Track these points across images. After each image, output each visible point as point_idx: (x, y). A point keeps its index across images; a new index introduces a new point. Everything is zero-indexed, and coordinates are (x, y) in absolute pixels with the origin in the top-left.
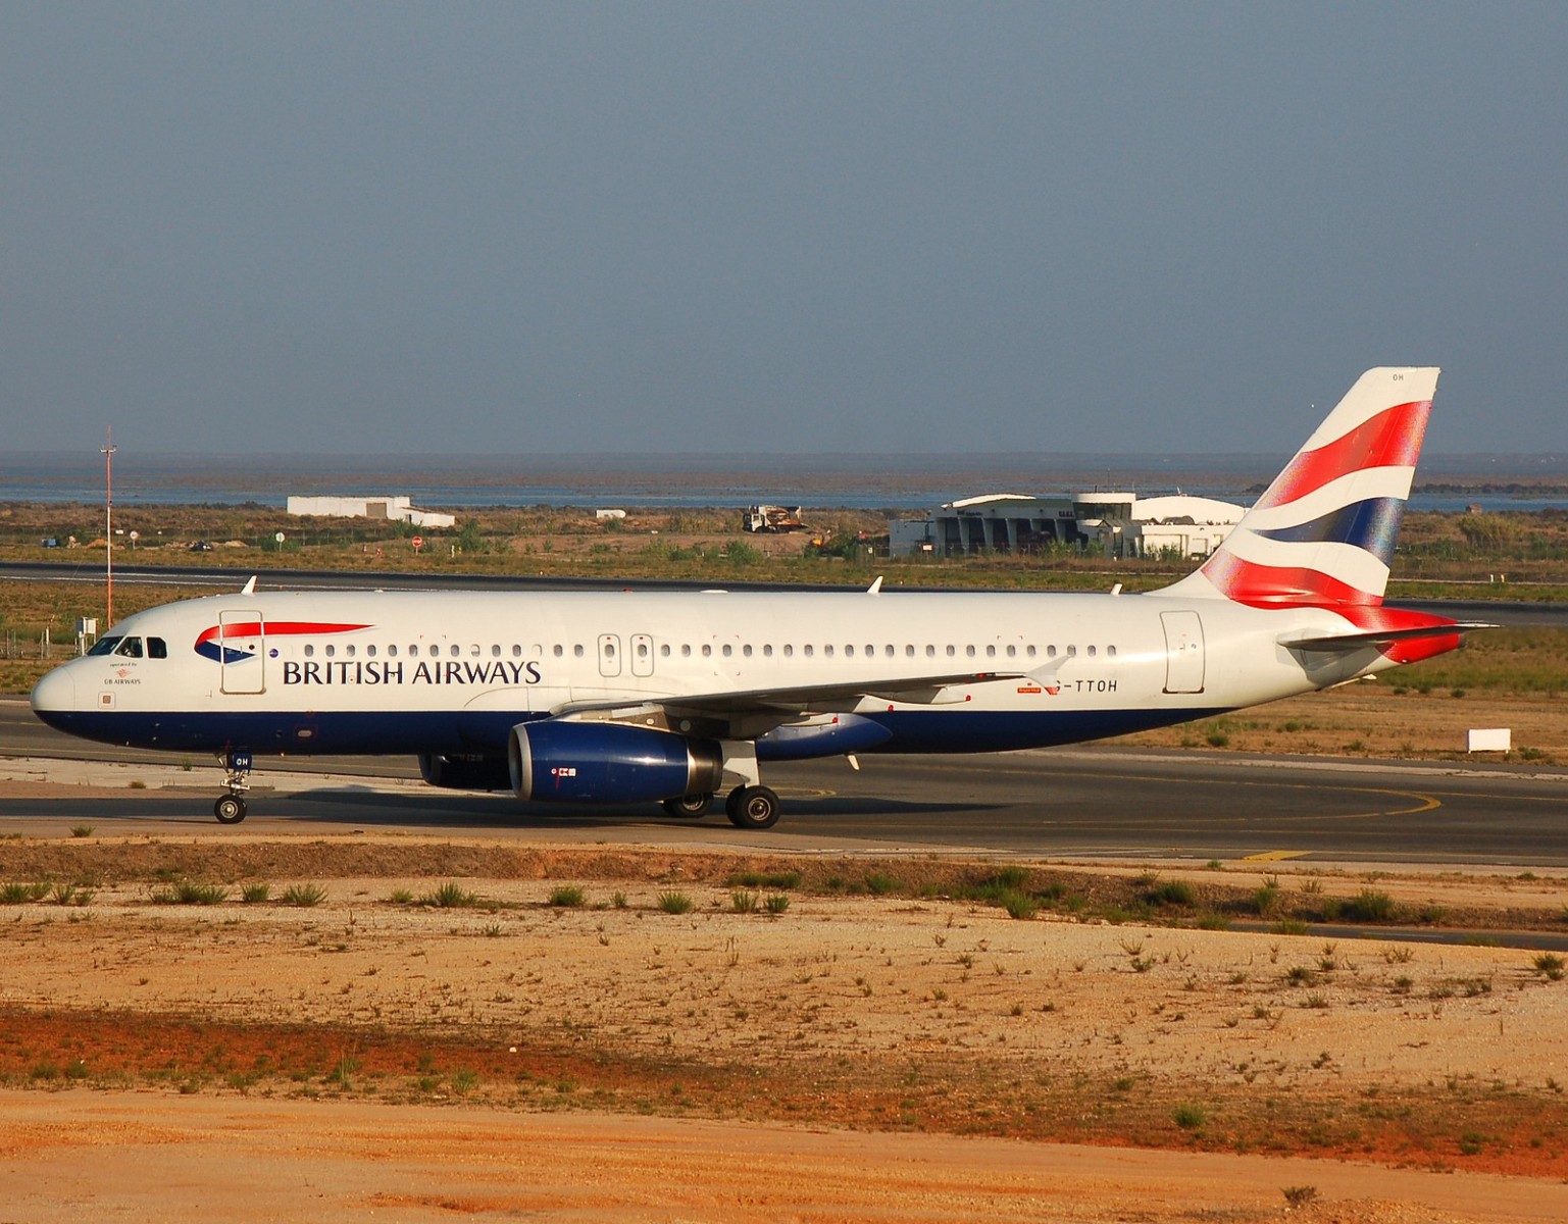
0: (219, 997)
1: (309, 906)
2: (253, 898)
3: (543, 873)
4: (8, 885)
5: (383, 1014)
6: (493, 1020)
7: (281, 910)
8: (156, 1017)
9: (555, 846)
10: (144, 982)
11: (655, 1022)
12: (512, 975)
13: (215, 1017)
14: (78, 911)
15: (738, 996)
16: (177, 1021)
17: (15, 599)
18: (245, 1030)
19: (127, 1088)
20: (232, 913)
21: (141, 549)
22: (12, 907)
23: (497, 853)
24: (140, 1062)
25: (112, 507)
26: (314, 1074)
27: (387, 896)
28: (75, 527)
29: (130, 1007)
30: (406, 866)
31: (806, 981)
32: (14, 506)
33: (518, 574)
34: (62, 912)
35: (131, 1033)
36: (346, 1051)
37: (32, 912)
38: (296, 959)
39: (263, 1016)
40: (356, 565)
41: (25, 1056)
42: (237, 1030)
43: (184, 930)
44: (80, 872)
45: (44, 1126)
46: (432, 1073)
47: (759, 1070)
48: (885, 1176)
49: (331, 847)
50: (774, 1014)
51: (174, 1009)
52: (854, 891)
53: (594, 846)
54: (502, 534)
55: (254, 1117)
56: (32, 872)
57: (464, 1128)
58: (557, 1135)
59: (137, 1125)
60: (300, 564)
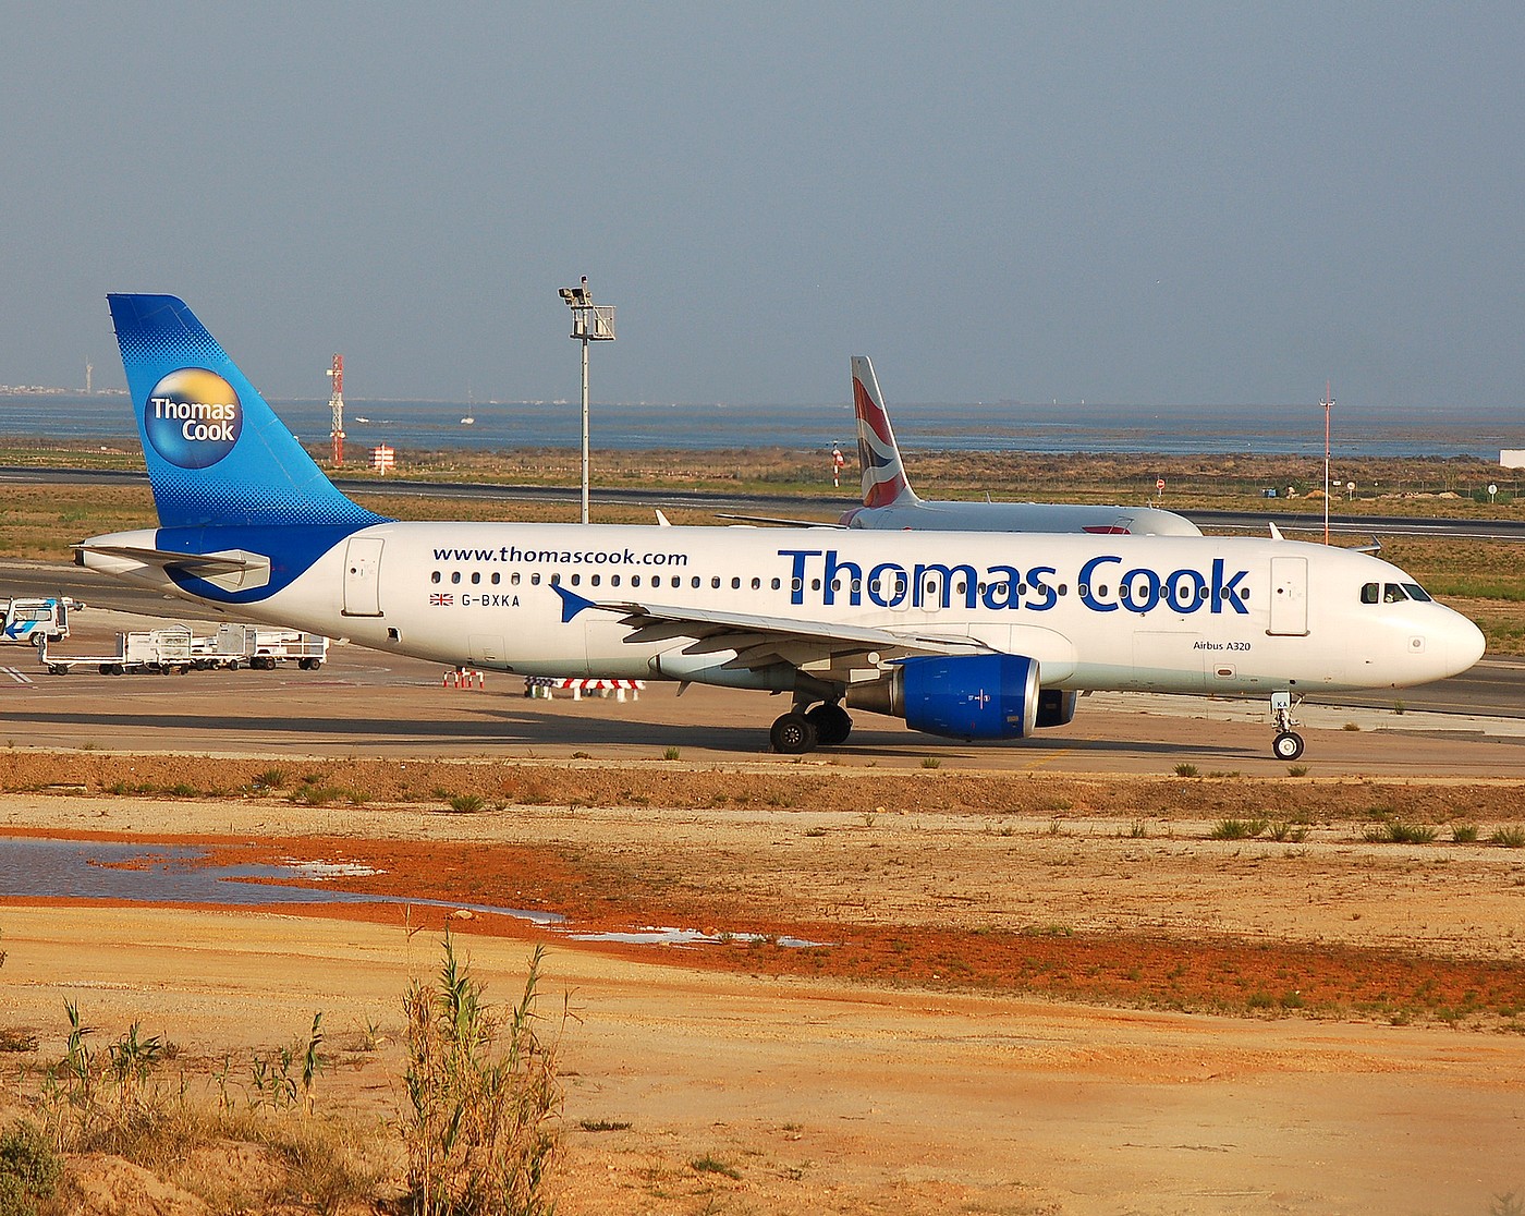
0: (1429, 934)
1: (1518, 847)
2: (1463, 838)
4: (1227, 820)
7: (1489, 850)
8: (1368, 951)
10: (1356, 918)
13: (1426, 952)
14: (1294, 847)
16: (1388, 955)
18: (1454, 965)
19: (1340, 1018)
20: (1442, 852)
21: (1358, 500)
22: (1231, 843)
24: (1353, 994)
25: (1330, 460)
26: (1522, 1010)
28: (1294, 478)
29: (1343, 941)
32: (1237, 457)
34: (1278, 848)
35: (1344, 966)
37: (1250, 848)
38: (1505, 898)
39: (1472, 951)
41: (1245, 985)
42: (1447, 965)
43: (1394, 868)
44: (1296, 811)
45: (1260, 1053)
51: (1385, 944)
55: (1463, 1050)
56: (1250, 809)
59: (1350, 1055)
60: (1512, 515)
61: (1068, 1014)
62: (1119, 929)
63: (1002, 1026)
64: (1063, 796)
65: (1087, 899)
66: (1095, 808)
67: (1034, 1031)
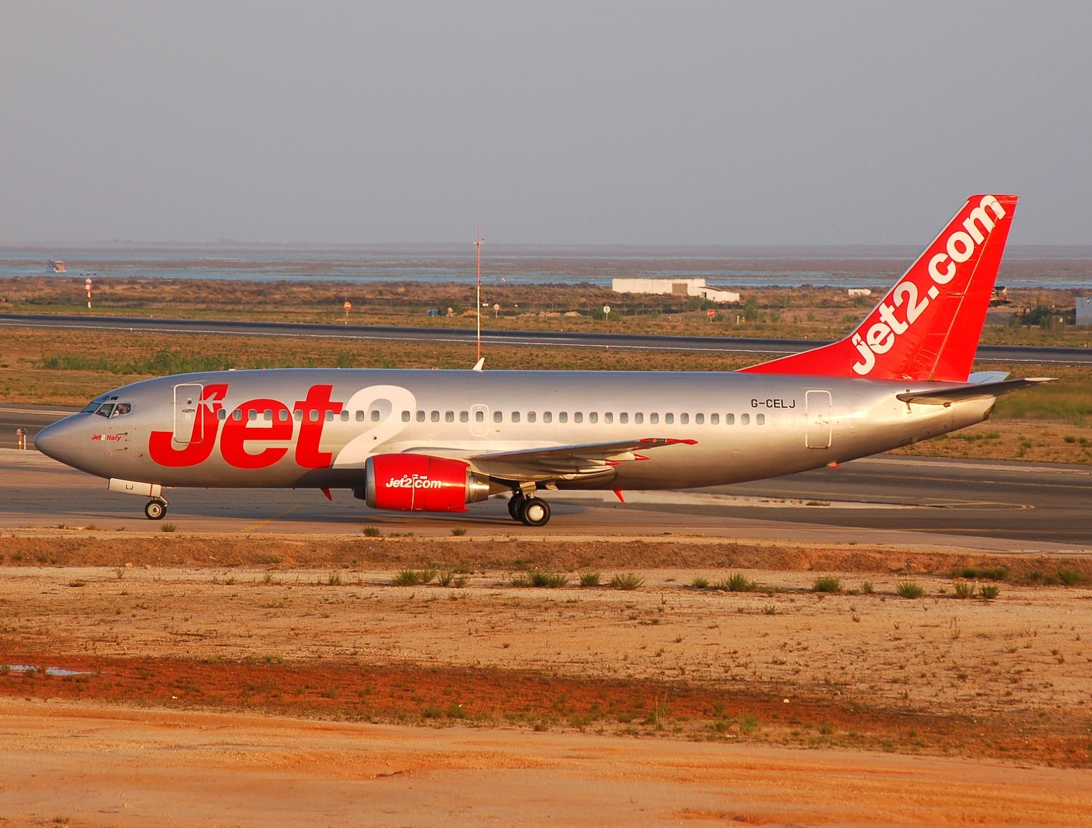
0: (562, 658)
1: (630, 589)
2: (589, 583)
3: (808, 566)
4: (404, 571)
5: (687, 673)
6: (771, 678)
7: (609, 592)
8: (515, 672)
9: (818, 546)
10: (506, 646)
11: (895, 681)
12: (786, 644)
13: (561, 672)
14: (457, 591)
15: (960, 662)
16: (531, 676)
17: (408, 355)
18: (582, 683)
19: (494, 726)
21: (502, 318)
22: (407, 588)
23: (773, 551)
24: (503, 707)
25: (481, 286)
26: (635, 718)
27: (689, 581)
28: (452, 301)
29: (496, 665)
30: (704, 559)
31: (1013, 651)
32: (407, 285)
33: (788, 337)
34: (445, 592)
35: (497, 685)
36: (659, 701)
37: (423, 593)
38: (621, 630)
39: (596, 672)
40: (664, 330)
41: (419, 701)
42: (576, 683)
43: (535, 607)
44: (457, 562)
45: (432, 755)
46: (725, 718)
47: (977, 719)
48: (1076, 803)
49: (646, 545)
50: (987, 676)
51: (528, 667)
52: (1050, 582)
53: (848, 546)
54: (776, 307)
55: (590, 750)
56: (422, 561)
57: (750, 760)
58: (822, 767)
59: (502, 754)
60: (622, 330)
61: (280, 725)
62: (320, 657)
63: (226, 736)
64: (275, 553)
65: (295, 633)
66: (300, 562)
67: (253, 739)
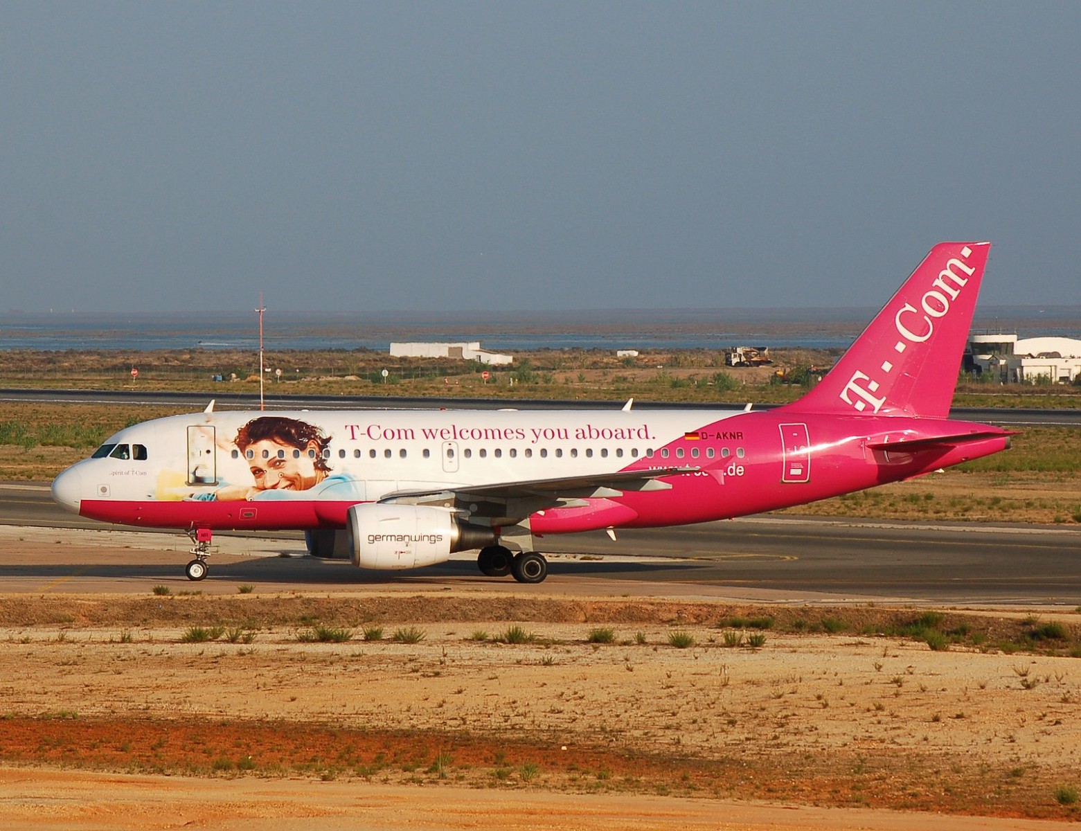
0: (348, 710)
1: (413, 643)
2: (372, 637)
3: (583, 618)
4: (194, 628)
5: (468, 723)
6: (549, 727)
7: (392, 646)
8: (303, 725)
9: (593, 598)
10: (293, 699)
11: (668, 727)
12: (562, 693)
13: (346, 725)
14: (245, 647)
15: (729, 708)
16: (318, 727)
18: (367, 734)
19: (283, 776)
20: (357, 649)
21: (284, 383)
22: (197, 644)
23: (550, 604)
24: (292, 758)
25: (264, 352)
26: (419, 767)
27: (470, 636)
28: (236, 367)
29: (284, 717)
30: (482, 614)
31: (779, 697)
32: (191, 351)
33: (560, 398)
34: (233, 648)
35: (285, 736)
36: (442, 750)
37: (212, 648)
38: (404, 681)
39: (380, 724)
40: (440, 392)
41: (208, 753)
42: (362, 734)
43: (321, 661)
44: (245, 619)
45: (224, 804)
46: (505, 765)
47: (746, 763)
49: (427, 599)
50: (756, 722)
51: (315, 719)
53: (620, 599)
54: (547, 369)
55: (376, 798)
56: (210, 619)
57: (530, 806)
58: (599, 811)
59: (291, 803)
60: (401, 393)
61: (76, 778)
62: (113, 712)
63: (24, 789)
64: (68, 612)
65: (89, 690)
66: (92, 620)
67: (50, 792)
